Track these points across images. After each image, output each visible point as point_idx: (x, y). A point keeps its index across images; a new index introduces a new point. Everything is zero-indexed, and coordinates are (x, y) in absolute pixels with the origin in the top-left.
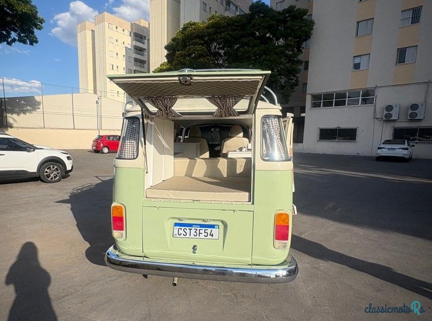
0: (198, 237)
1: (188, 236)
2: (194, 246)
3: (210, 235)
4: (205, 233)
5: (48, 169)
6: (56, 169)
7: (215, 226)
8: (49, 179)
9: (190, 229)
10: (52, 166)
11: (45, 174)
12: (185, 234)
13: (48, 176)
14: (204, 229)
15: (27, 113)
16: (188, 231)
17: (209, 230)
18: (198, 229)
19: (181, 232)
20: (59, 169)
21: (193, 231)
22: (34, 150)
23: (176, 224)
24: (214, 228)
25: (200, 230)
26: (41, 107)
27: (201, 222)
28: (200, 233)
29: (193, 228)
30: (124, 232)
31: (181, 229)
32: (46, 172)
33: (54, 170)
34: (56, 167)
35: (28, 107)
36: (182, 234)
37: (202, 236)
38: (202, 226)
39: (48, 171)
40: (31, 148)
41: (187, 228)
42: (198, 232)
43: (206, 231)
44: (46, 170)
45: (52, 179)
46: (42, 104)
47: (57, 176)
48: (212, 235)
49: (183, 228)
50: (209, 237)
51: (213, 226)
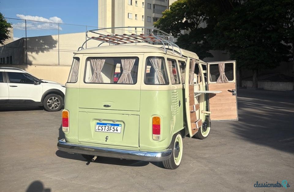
0: (109, 131)
1: (104, 130)
2: (107, 137)
3: (116, 130)
4: (113, 129)
5: (50, 100)
6: (57, 100)
7: (120, 125)
8: (51, 108)
9: (105, 127)
10: (53, 98)
11: (48, 104)
12: (102, 129)
13: (50, 106)
14: (113, 126)
15: (45, 52)
16: (104, 128)
17: (116, 127)
18: (110, 126)
19: (100, 128)
20: (59, 100)
21: (107, 128)
22: (40, 84)
23: (98, 124)
24: (119, 126)
25: (110, 127)
26: (57, 45)
27: (112, 123)
28: (110, 129)
29: (107, 126)
30: (68, 128)
31: (100, 126)
32: (49, 102)
33: (55, 101)
34: (57, 98)
35: (46, 46)
36: (100, 130)
37: (111, 131)
38: (112, 125)
39: (51, 101)
40: (37, 82)
41: (104, 126)
42: (109, 128)
43: (114, 128)
44: (49, 100)
45: (53, 108)
46: (58, 43)
47: (57, 106)
48: (117, 131)
49: (101, 126)
50: (115, 131)
51: (118, 125)
